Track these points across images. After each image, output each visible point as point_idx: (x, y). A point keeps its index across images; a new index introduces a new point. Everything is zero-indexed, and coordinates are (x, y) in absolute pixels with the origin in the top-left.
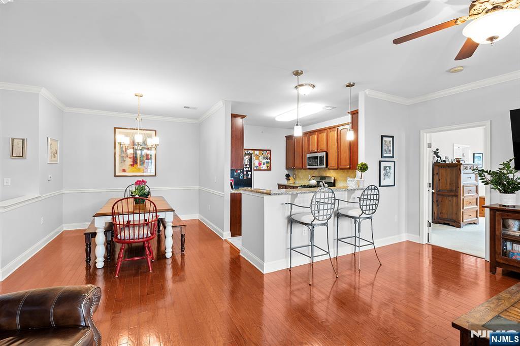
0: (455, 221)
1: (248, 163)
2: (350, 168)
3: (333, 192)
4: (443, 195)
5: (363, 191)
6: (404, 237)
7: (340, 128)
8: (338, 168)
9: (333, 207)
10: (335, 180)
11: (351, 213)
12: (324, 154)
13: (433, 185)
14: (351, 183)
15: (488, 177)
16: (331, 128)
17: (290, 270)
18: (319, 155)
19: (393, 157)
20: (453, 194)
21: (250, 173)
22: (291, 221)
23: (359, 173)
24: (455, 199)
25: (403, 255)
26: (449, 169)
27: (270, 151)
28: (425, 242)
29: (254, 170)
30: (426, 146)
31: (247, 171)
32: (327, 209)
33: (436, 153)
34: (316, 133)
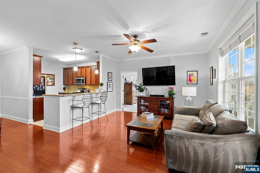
0: (131, 103)
1: (43, 82)
2: (96, 85)
3: (91, 94)
4: (127, 94)
5: (101, 94)
6: (115, 110)
7: (92, 67)
8: (91, 85)
9: (91, 100)
10: (89, 90)
11: (97, 102)
12: (84, 78)
13: (125, 91)
14: (97, 91)
15: (137, 88)
16: (88, 67)
17: (72, 129)
18: (82, 78)
19: (112, 81)
20: (130, 94)
21: (44, 87)
22: (73, 108)
23: (100, 87)
24: (130, 95)
25: (115, 116)
26: (129, 85)
27: (54, 75)
28: (122, 110)
29: (47, 85)
30: (122, 77)
31: (42, 86)
32: (89, 101)
33: (125, 79)
34: (80, 68)
